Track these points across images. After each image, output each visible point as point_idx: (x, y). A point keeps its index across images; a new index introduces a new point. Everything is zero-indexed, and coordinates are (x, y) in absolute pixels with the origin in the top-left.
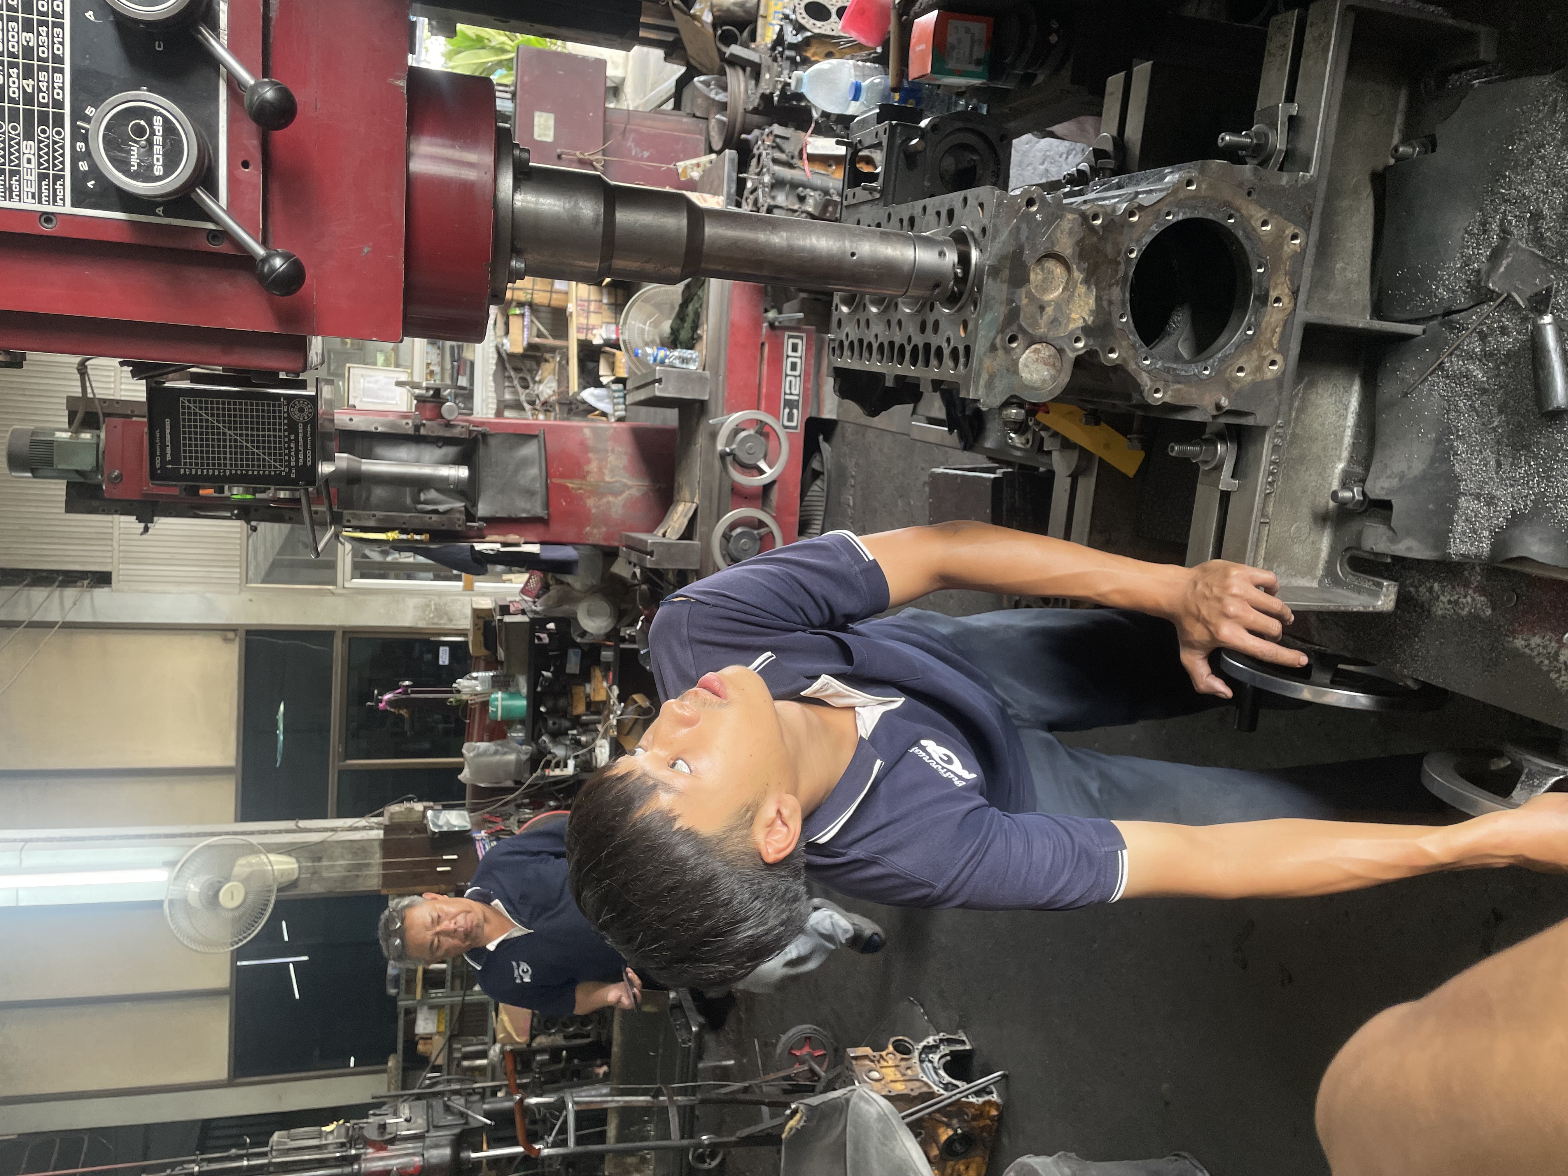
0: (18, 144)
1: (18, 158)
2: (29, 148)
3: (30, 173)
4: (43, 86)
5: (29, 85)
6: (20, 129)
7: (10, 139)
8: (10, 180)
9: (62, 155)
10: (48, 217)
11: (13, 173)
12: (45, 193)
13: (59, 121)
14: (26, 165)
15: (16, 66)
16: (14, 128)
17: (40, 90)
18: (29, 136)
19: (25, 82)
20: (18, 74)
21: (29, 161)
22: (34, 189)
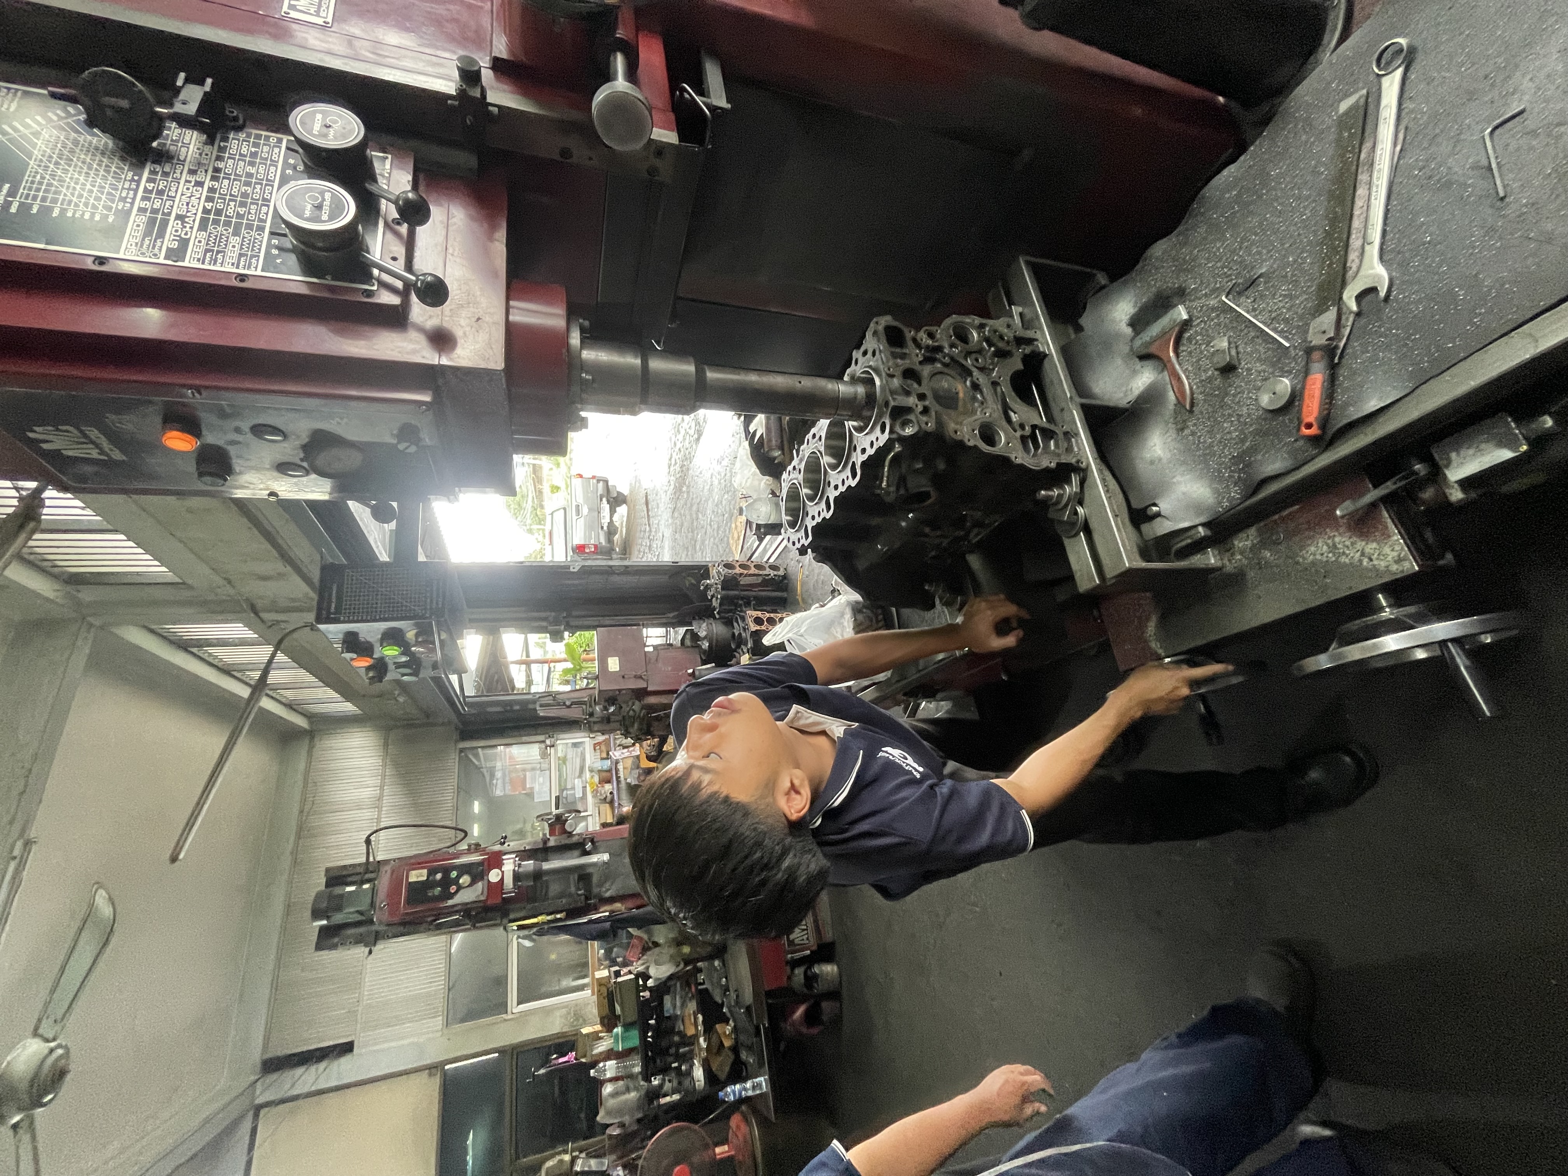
0: (228, 237)
1: (226, 245)
2: (235, 241)
3: (232, 254)
4: (253, 212)
5: (242, 211)
6: (231, 230)
7: (221, 235)
8: (217, 254)
9: (260, 246)
10: (242, 278)
11: (218, 252)
12: (242, 263)
13: (261, 229)
14: (231, 248)
15: (236, 201)
16: (226, 230)
17: (249, 213)
18: (236, 233)
19: (239, 209)
20: (235, 206)
21: (234, 247)
22: (235, 261)
